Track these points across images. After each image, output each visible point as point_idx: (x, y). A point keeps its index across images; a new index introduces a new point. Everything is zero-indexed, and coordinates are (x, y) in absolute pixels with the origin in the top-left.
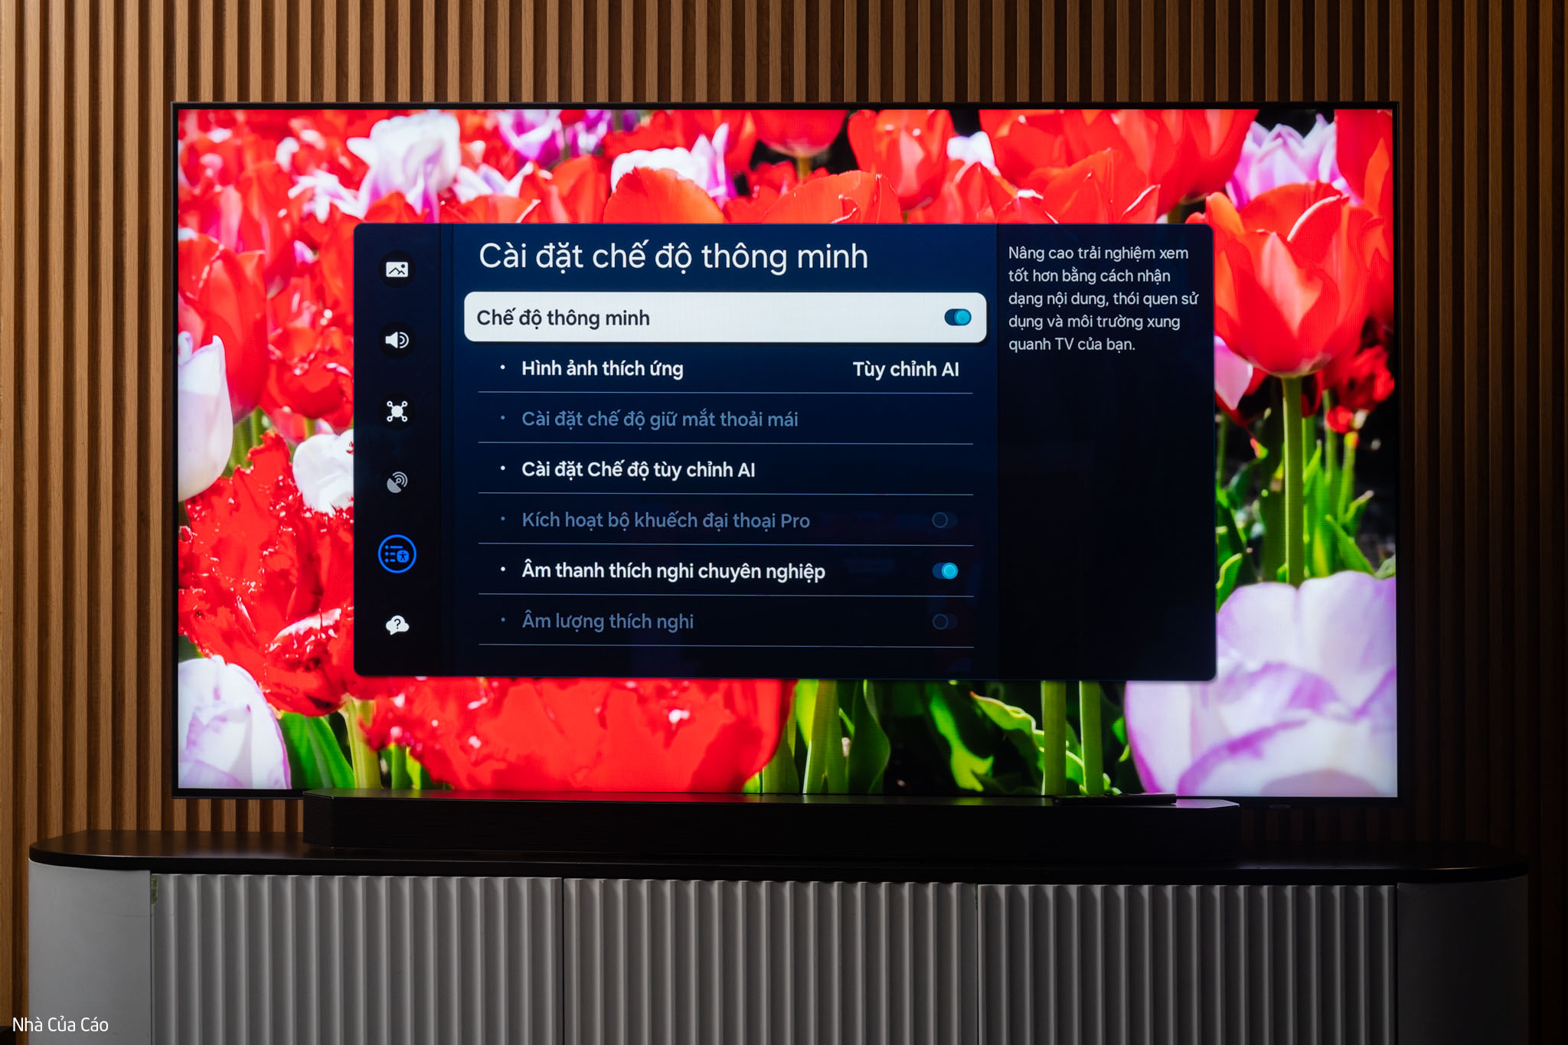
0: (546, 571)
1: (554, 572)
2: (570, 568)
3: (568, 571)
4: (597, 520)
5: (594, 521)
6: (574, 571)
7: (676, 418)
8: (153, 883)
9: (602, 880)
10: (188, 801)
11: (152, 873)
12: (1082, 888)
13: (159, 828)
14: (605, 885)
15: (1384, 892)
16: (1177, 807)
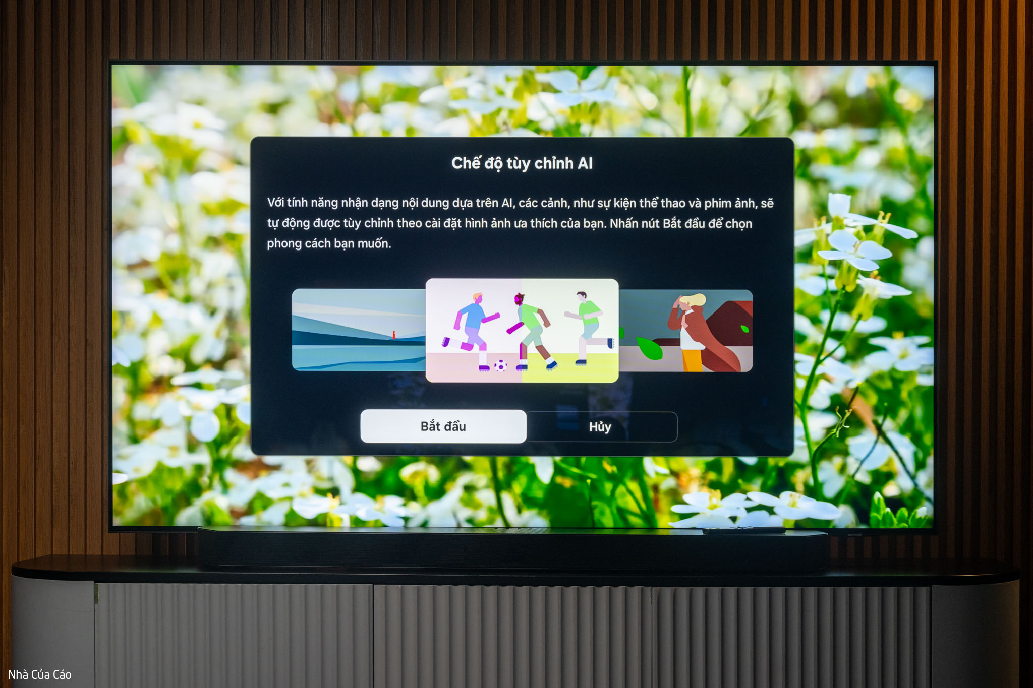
8: (96, 589)
9: (400, 586)
10: (119, 535)
11: (95, 583)
12: (722, 589)
13: (100, 553)
14: (402, 589)
15: (923, 591)
16: (786, 535)
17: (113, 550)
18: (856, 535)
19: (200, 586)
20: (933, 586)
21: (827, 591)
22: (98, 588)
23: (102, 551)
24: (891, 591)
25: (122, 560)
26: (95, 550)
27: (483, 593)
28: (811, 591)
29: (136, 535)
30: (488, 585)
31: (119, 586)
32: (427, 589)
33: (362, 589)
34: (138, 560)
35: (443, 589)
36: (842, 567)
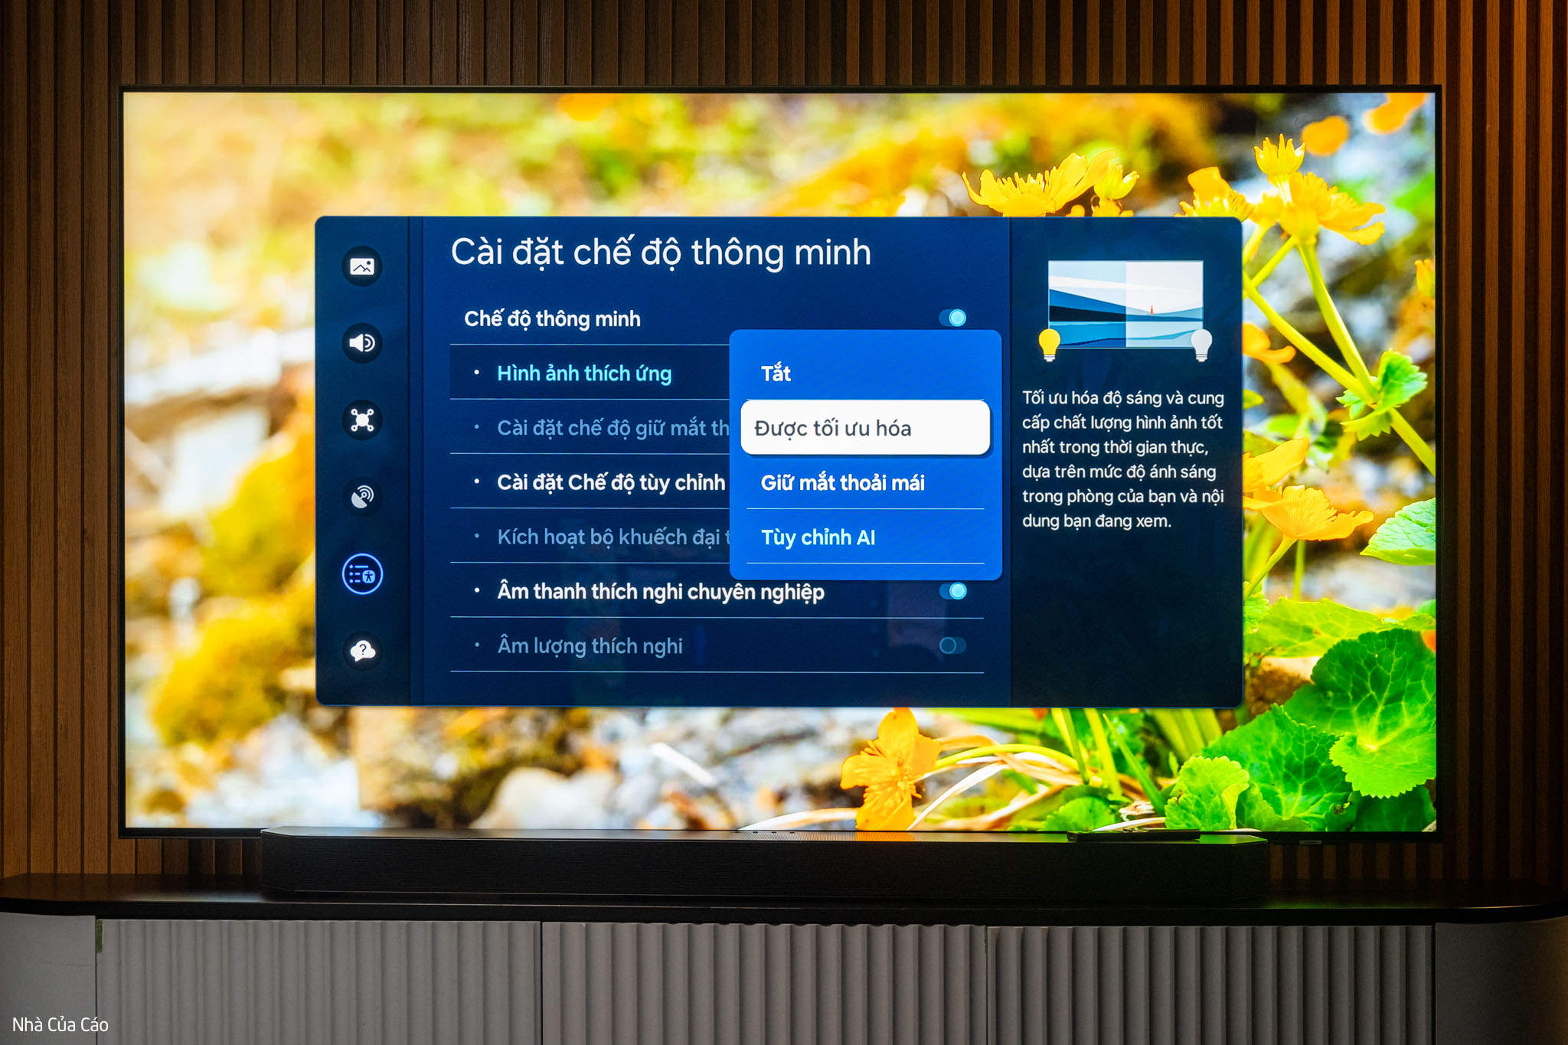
0: (523, 592)
1: (532, 593)
2: (549, 589)
3: (547, 592)
4: (578, 537)
5: (575, 538)
6: (553, 592)
7: (664, 427)
8: (99, 930)
9: (584, 924)
10: (136, 842)
11: (97, 919)
12: (1099, 930)
13: (105, 871)
14: (587, 929)
15: (1421, 932)
16: (1201, 843)
17: (126, 866)
18: (1312, 842)
19: (264, 924)
20: (1437, 924)
21: (1268, 933)
22: (101, 927)
23: (109, 867)
24: (1370, 932)
25: (140, 882)
26: (96, 866)
27: (716, 938)
28: (1242, 933)
29: (163, 844)
30: (725, 922)
31: (135, 924)
32: (627, 929)
33: (524, 929)
34: (167, 882)
35: (653, 930)
36: (1290, 895)
